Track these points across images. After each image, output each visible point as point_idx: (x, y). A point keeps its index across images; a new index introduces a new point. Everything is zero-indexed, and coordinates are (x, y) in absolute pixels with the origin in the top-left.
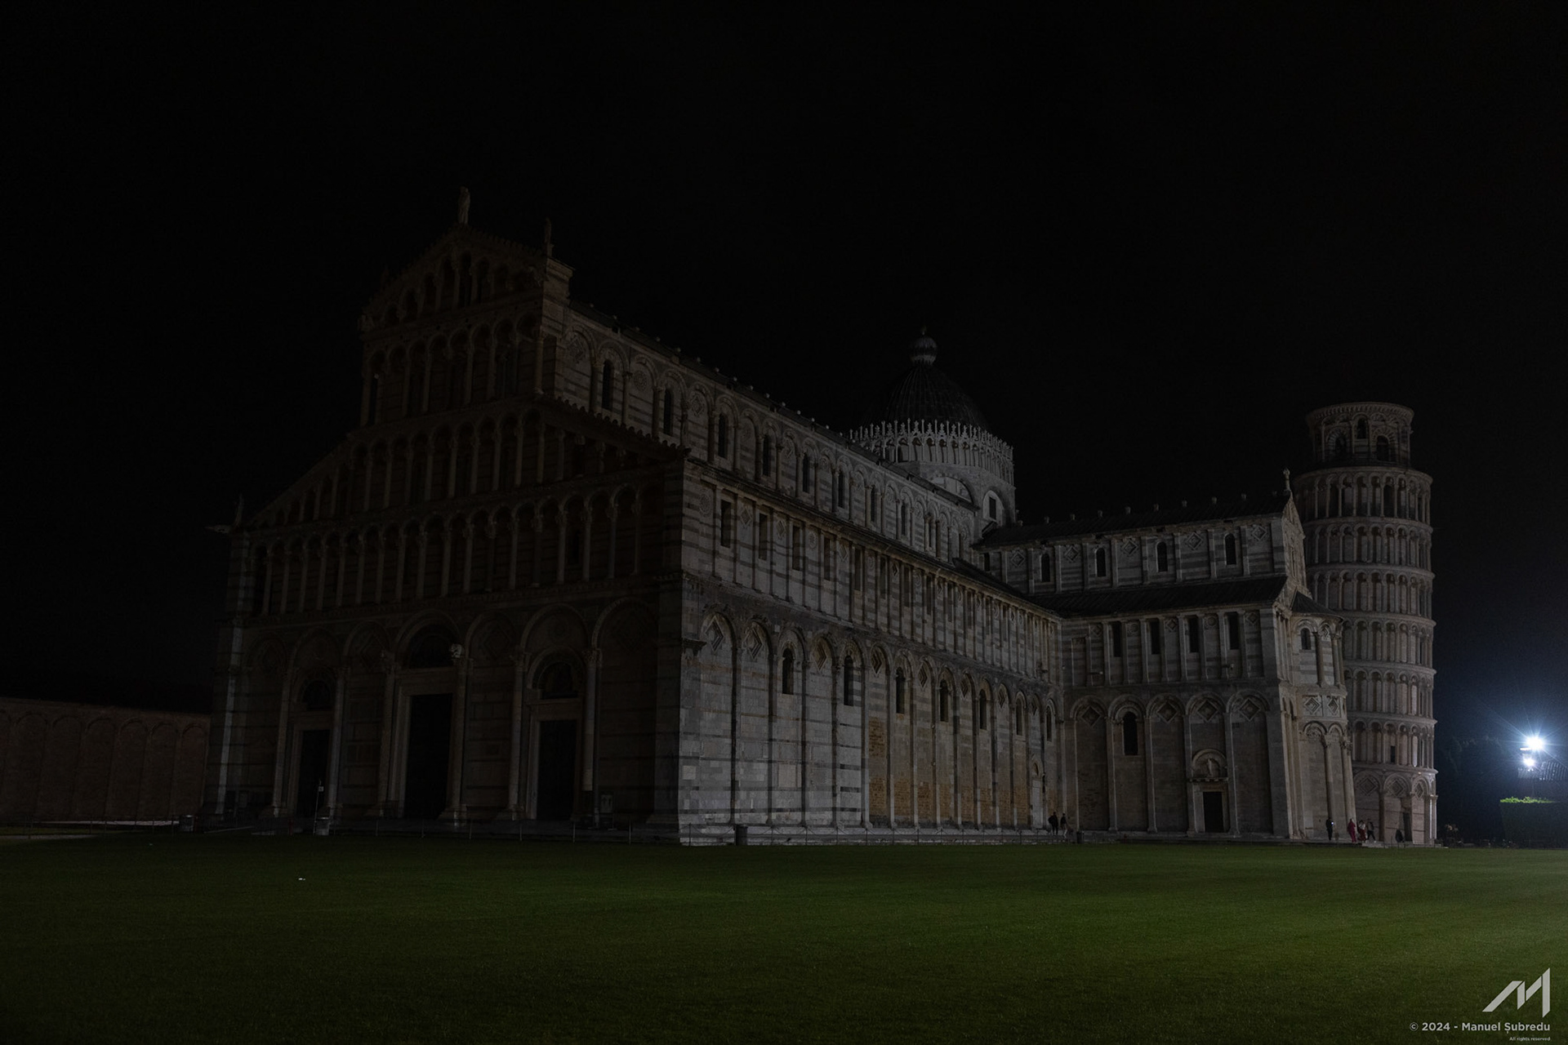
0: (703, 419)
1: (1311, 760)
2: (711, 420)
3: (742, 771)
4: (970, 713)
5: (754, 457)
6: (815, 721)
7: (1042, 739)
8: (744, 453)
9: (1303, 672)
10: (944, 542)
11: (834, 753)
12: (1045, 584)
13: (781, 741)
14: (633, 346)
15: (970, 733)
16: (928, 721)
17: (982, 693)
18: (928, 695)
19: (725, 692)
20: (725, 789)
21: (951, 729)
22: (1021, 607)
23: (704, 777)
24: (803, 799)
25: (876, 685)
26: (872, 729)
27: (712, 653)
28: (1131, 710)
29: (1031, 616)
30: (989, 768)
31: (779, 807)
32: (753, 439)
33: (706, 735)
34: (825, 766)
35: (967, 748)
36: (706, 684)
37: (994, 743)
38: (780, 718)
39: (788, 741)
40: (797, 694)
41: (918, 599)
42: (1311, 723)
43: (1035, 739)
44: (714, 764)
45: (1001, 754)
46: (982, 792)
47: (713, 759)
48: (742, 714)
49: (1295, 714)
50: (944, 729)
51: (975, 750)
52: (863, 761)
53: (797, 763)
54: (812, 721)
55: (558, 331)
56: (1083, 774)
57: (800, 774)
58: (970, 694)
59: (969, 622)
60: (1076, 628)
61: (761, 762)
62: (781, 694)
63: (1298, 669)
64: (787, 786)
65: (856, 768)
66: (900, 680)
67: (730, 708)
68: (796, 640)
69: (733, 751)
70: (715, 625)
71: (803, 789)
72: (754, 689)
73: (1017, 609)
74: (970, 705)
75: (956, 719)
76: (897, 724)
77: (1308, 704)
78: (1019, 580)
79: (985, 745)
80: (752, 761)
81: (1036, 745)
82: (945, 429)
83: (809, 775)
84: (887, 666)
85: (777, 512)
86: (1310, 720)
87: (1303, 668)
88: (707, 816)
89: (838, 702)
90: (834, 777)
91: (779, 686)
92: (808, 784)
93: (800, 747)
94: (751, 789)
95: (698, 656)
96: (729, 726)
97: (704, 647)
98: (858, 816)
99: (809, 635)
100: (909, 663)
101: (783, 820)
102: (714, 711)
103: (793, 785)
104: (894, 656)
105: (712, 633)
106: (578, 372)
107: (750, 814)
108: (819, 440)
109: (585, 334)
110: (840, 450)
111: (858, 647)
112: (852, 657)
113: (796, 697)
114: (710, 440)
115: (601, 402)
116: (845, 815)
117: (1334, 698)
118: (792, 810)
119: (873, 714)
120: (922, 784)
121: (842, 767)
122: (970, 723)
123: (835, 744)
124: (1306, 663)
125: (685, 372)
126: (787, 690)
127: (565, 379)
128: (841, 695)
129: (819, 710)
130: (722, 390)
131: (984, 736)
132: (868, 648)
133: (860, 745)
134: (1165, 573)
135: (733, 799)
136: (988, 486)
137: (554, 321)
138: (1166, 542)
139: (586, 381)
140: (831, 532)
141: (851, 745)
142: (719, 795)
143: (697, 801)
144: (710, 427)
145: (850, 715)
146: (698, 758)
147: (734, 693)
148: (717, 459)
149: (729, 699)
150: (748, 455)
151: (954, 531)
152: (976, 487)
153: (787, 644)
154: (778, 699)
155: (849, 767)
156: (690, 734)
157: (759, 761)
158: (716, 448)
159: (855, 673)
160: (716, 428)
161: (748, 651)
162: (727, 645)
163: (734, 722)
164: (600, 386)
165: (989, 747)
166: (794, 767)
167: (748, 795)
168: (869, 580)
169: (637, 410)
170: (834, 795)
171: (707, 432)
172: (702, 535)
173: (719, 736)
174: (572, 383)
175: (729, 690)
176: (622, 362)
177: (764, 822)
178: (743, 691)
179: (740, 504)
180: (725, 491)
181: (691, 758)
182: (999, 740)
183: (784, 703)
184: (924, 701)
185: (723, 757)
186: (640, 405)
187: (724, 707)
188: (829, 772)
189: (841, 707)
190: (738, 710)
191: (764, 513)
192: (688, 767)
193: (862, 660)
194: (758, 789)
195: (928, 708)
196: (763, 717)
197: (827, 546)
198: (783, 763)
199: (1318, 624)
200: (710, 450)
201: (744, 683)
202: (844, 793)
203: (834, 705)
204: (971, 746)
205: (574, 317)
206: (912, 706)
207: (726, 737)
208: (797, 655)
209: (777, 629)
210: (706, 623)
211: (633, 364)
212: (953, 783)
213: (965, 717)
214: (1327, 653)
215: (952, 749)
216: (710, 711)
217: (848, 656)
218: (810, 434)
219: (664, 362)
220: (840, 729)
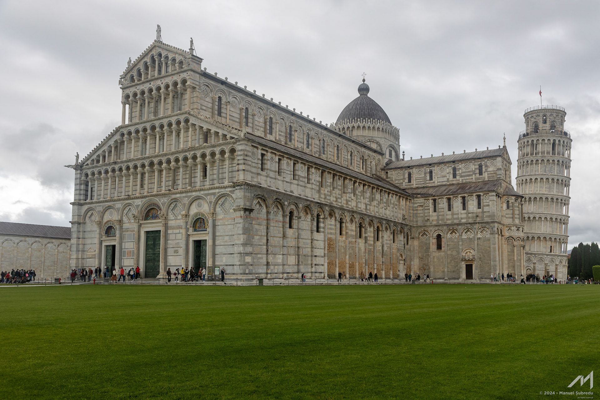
0: (262, 120)
1: (508, 251)
2: (265, 120)
3: (271, 258)
4: (372, 235)
5: (285, 135)
6: (303, 239)
7: (405, 244)
8: (280, 133)
9: (506, 218)
10: (369, 167)
11: (312, 251)
12: (409, 184)
13: (289, 246)
14: (230, 91)
15: (372, 243)
16: (354, 238)
17: (378, 227)
18: (354, 228)
19: (263, 229)
20: (264, 265)
21: (364, 241)
22: (396, 193)
23: (255, 261)
24: (298, 269)
25: (331, 225)
26: (329, 241)
27: (258, 213)
28: (440, 233)
29: (400, 197)
30: (381, 256)
31: (288, 272)
32: (284, 127)
33: (255, 245)
34: (308, 256)
35: (371, 249)
36: (255, 225)
37: (383, 246)
38: (288, 238)
39: (292, 247)
40: (296, 229)
41: (350, 191)
42: (509, 237)
43: (401, 245)
44: (259, 256)
45: (386, 251)
46: (377, 265)
47: (259, 254)
48: (271, 236)
49: (503, 234)
50: (361, 242)
51: (374, 249)
52: (325, 254)
53: (296, 255)
54: (302, 239)
55: (197, 85)
56: (421, 258)
57: (297, 259)
58: (372, 228)
59: (372, 199)
60: (419, 201)
61: (280, 255)
62: (288, 229)
63: (505, 217)
64: (291, 264)
65: (322, 257)
66: (341, 222)
67: (266, 234)
68: (295, 208)
69: (267, 251)
70: (259, 202)
71: (298, 265)
72: (276, 227)
73: (394, 194)
74: (372, 232)
75: (366, 238)
76: (340, 240)
77: (508, 230)
78: (399, 182)
79: (379, 248)
80: (276, 254)
81: (402, 247)
82: (370, 122)
83: (301, 259)
84: (336, 217)
85: (286, 157)
86: (508, 236)
87: (507, 216)
88: (257, 275)
89: (314, 231)
90: (312, 260)
91: (288, 225)
92: (300, 263)
93: (297, 249)
94: (276, 265)
95: (251, 214)
96: (265, 241)
97: (253, 211)
98: (323, 275)
99: (301, 206)
100: (345, 216)
101: (290, 276)
102: (259, 236)
103: (294, 264)
104: (338, 213)
105: (258, 205)
106: (206, 101)
107: (275, 275)
108: (313, 127)
109: (209, 86)
110: (322, 131)
111: (323, 210)
112: (320, 214)
113: (295, 230)
114: (265, 128)
115: (217, 113)
116: (317, 275)
117: (518, 227)
118: (293, 273)
119: (330, 236)
120: (351, 263)
121: (316, 256)
122: (373, 239)
123: (312, 248)
124: (508, 214)
125: (254, 101)
126: (290, 227)
127: (201, 105)
128: (315, 229)
129: (306, 234)
130: (270, 108)
131: (379, 244)
132: (327, 210)
133: (323, 248)
134: (455, 179)
135: (267, 269)
136: (388, 145)
137: (195, 81)
138: (456, 167)
139: (210, 105)
140: (311, 165)
141: (320, 248)
142: (262, 268)
143: (252, 270)
144: (265, 123)
145: (319, 237)
146: (252, 253)
147: (267, 228)
148: (268, 136)
149: (265, 231)
150: (282, 134)
151: (374, 163)
152: (383, 145)
153: (291, 209)
154: (287, 231)
155: (319, 256)
156: (248, 244)
157: (279, 255)
158: (268, 131)
159: (321, 220)
160: (268, 123)
161: (274, 212)
162: (264, 210)
163: (267, 240)
164: (216, 107)
165: (380, 248)
166: (294, 257)
167: (274, 267)
168: (328, 183)
169: (233, 117)
170: (312, 267)
171: (264, 124)
172: (253, 167)
173: (261, 245)
174: (204, 106)
175: (265, 227)
176: (226, 97)
177: (281, 277)
178: (272, 228)
179: (269, 154)
180: (262, 149)
181: (249, 253)
182: (385, 246)
183: (290, 232)
184: (352, 230)
185: (263, 253)
186: (234, 115)
187: (263, 234)
188: (310, 258)
189: (315, 233)
190: (269, 235)
191: (280, 158)
192: (248, 257)
193: (324, 215)
194: (279, 265)
195: (354, 233)
196: (280, 237)
197: (308, 171)
198: (290, 255)
199: (513, 199)
200: (265, 132)
201: (272, 224)
202: (316, 266)
203: (312, 233)
204: (373, 248)
205: (204, 79)
206: (347, 233)
207: (264, 245)
208: (295, 213)
209: (286, 203)
210: (255, 202)
211: (231, 98)
212: (364, 262)
213: (370, 237)
214: (517, 210)
215: (364, 249)
216: (257, 236)
217: (318, 214)
218: (310, 125)
219: (244, 96)
220: (315, 242)
